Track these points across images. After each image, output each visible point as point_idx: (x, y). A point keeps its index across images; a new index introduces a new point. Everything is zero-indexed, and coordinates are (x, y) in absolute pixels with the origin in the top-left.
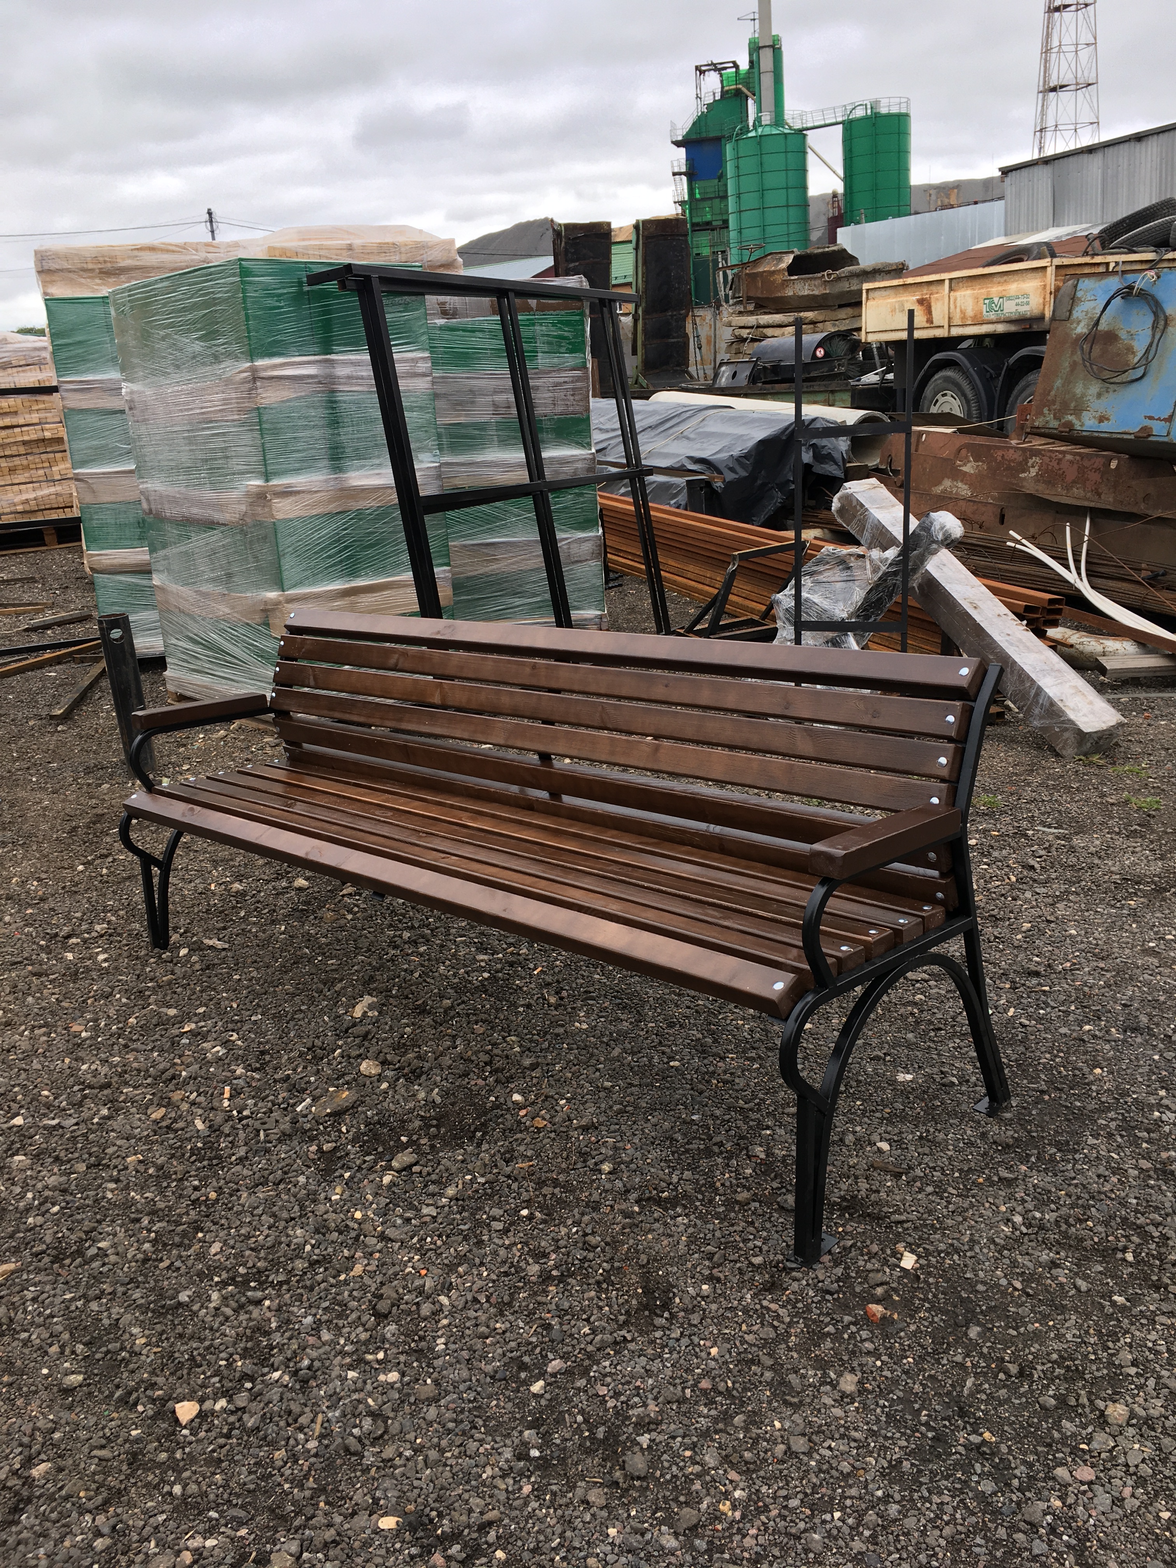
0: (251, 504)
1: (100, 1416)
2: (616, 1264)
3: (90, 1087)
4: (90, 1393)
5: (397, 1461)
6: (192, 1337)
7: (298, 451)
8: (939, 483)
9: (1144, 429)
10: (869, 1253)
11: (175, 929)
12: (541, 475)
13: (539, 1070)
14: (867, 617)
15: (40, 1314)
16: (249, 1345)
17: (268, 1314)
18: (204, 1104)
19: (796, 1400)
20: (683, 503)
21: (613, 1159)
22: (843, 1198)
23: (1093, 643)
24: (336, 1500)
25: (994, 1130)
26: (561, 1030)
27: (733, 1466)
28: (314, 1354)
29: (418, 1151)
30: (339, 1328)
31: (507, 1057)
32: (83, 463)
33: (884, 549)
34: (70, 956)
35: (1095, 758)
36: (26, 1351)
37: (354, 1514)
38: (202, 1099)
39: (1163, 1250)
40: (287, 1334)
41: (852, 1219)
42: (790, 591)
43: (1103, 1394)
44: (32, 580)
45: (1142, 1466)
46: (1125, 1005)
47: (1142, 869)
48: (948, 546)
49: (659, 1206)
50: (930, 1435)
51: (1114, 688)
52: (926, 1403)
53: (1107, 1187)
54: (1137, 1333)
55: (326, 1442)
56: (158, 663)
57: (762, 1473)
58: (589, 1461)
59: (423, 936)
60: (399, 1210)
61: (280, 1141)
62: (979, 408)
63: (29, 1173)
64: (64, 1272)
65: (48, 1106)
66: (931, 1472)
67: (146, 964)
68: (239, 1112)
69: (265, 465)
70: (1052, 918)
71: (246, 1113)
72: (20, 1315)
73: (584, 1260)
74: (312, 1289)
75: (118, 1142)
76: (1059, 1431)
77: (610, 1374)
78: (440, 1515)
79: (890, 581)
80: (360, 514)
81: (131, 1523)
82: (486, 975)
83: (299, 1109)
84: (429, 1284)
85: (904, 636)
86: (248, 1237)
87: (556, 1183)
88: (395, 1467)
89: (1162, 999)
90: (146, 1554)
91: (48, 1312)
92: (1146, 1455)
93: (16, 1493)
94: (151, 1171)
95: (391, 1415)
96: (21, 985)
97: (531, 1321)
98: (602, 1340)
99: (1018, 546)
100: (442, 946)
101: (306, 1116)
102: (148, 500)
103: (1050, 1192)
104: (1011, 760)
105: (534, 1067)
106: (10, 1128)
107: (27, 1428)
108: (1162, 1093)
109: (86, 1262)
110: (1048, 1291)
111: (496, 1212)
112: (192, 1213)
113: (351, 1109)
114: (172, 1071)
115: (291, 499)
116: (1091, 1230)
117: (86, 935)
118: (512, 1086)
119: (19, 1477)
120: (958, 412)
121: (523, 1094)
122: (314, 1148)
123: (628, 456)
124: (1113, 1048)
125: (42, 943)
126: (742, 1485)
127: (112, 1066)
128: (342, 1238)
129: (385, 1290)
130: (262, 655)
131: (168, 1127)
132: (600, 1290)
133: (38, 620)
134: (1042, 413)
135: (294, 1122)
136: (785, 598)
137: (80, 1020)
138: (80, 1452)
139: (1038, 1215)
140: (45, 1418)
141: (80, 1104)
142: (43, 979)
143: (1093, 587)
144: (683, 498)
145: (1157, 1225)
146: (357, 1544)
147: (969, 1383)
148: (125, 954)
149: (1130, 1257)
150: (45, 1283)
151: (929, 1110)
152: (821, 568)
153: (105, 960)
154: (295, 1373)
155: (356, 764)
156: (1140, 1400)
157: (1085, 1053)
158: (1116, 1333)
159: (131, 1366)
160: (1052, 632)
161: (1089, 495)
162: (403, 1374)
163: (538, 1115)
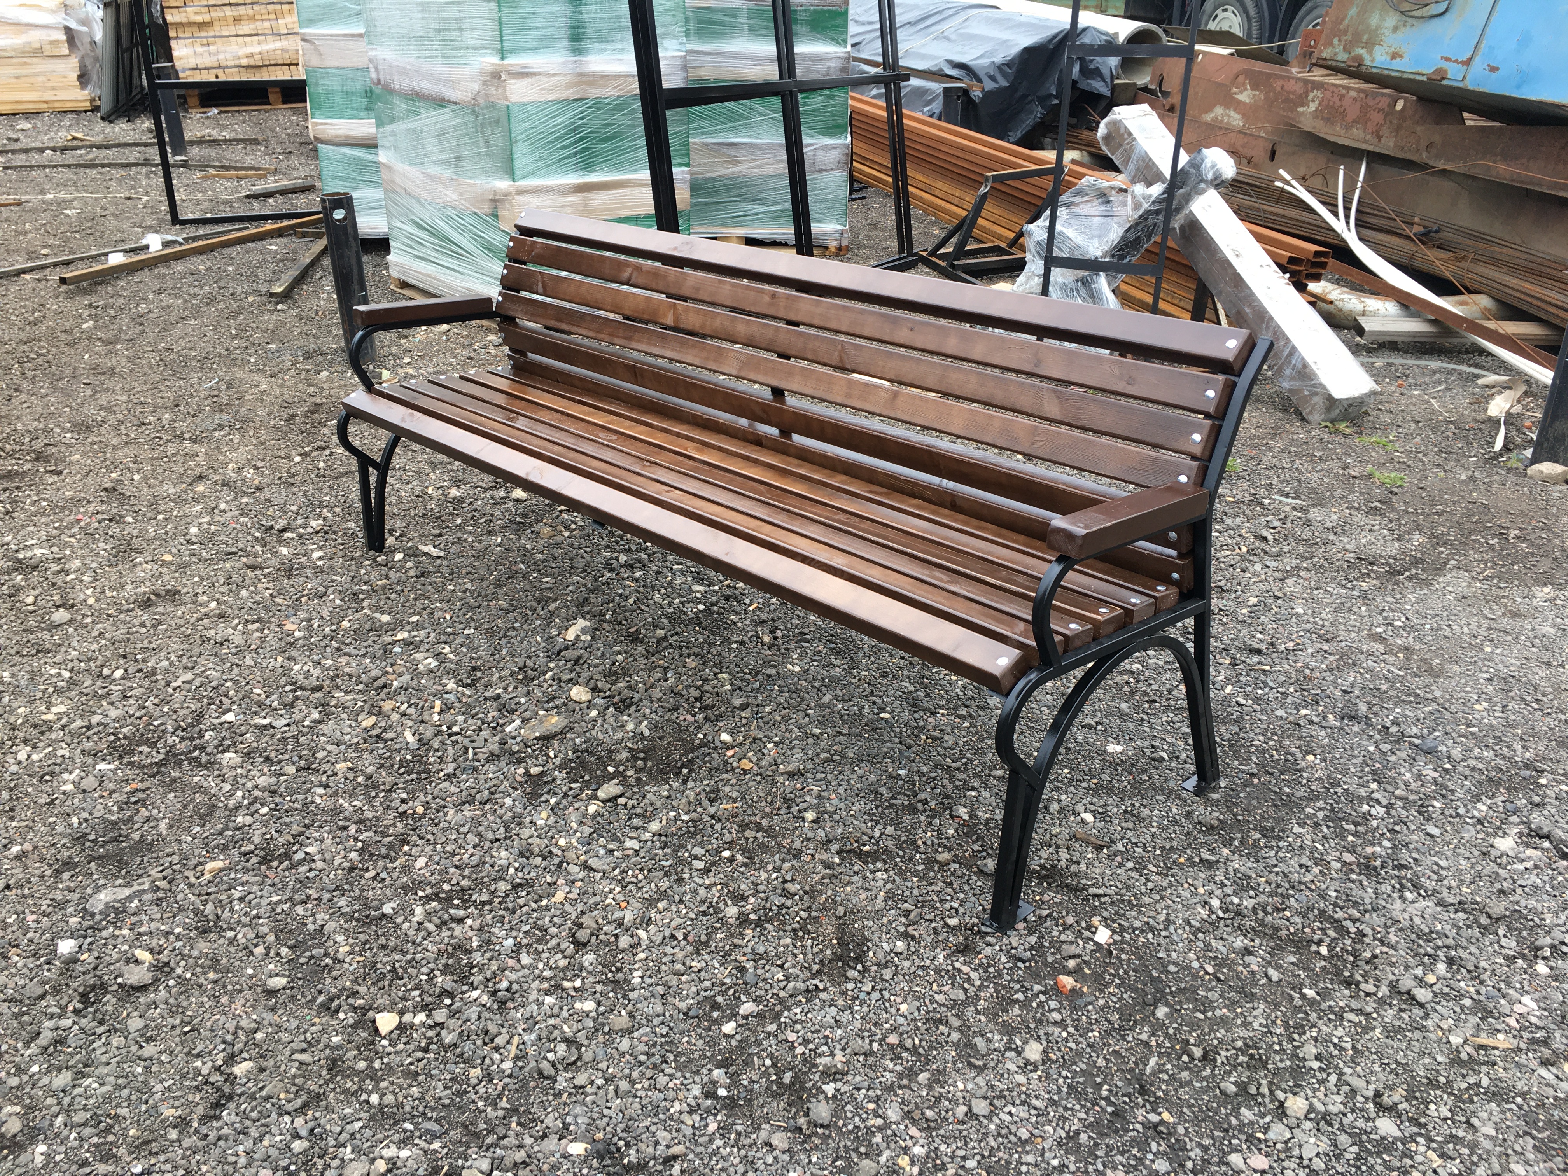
0: (485, 83)
1: (302, 1019)
2: (814, 914)
3: (303, 688)
4: (293, 997)
5: (589, 1089)
6: (394, 950)
7: (536, 28)
8: (1210, 109)
9: (1439, 71)
10: (1064, 924)
11: (391, 531)
12: (792, 73)
13: (749, 710)
14: (1122, 257)
15: (246, 914)
16: (450, 962)
17: (470, 933)
18: (414, 717)
19: (980, 1063)
20: (937, 111)
21: (816, 808)
22: (1043, 867)
23: (1354, 301)
24: (528, 1122)
25: (1200, 809)
26: (773, 671)
27: (914, 1122)
28: (513, 977)
29: (624, 782)
30: (538, 952)
31: (718, 694)
32: (311, 22)
33: (1149, 184)
34: (284, 551)
35: (1342, 426)
36: (232, 950)
37: (544, 1136)
38: (412, 711)
39: (1358, 946)
40: (488, 955)
41: (1050, 888)
42: (1043, 222)
43: (1284, 1085)
44: (255, 142)
45: (1316, 1160)
46: (1345, 692)
47: (1377, 549)
48: (1217, 187)
49: (860, 858)
50: (1110, 1109)
51: (1370, 351)
52: (1108, 1077)
53: (1308, 878)
54: (1324, 1028)
55: (520, 1064)
56: (381, 245)
57: (942, 1132)
58: (775, 1104)
59: (640, 561)
60: (602, 841)
61: (488, 760)
62: (1261, 29)
63: (239, 771)
64: (271, 874)
65: (260, 705)
66: (1107, 1146)
67: (360, 566)
68: (449, 728)
69: (501, 41)
70: (1280, 594)
71: (456, 729)
72: (227, 914)
73: (782, 907)
74: (513, 912)
75: (329, 748)
76: (1237, 1118)
77: (801, 1022)
78: (628, 1145)
79: (1151, 221)
80: (598, 103)
81: (328, 1127)
82: (701, 607)
83: (508, 729)
84: (629, 917)
85: (1159, 279)
86: (453, 854)
87: (759, 827)
88: (586, 1095)
89: (1384, 688)
90: (342, 1160)
91: (254, 912)
92: (1321, 1150)
93: (219, 1089)
94: (360, 779)
95: (586, 1042)
96: (235, 577)
97: (727, 962)
98: (795, 988)
99: (1287, 188)
100: (658, 573)
101: (514, 738)
102: (376, 69)
103: (1250, 877)
104: (1254, 421)
105: (744, 707)
106: (221, 724)
107: (231, 1026)
108: (1374, 786)
109: (293, 866)
110: (1239, 979)
111: (698, 851)
112: (399, 825)
113: (560, 734)
114: (383, 680)
115: (527, 81)
116: (1287, 920)
117: (302, 531)
118: (720, 724)
119: (222, 1073)
120: (1238, 31)
121: (731, 733)
122: (521, 771)
123: (885, 54)
124: (1328, 736)
125: (258, 534)
126: (922, 1141)
127: (325, 669)
128: (545, 863)
129: (585, 920)
130: (489, 248)
131: (378, 736)
132: (795, 937)
133: (261, 186)
134: (1331, 44)
135: (503, 743)
136: (1038, 230)
137: (293, 619)
138: (283, 1054)
139: (1236, 900)
140: (249, 1017)
141: (292, 705)
142: (258, 572)
143: (1360, 239)
144: (937, 106)
145: (1354, 921)
146: (546, 1167)
147: (1153, 1061)
148: (340, 554)
149: (1324, 950)
150: (252, 884)
151: (1136, 785)
152: (1079, 199)
153: (320, 558)
154: (494, 993)
155: (582, 380)
156: (1320, 1094)
157: (1300, 738)
158: (1303, 1026)
159: (334, 973)
160: (1313, 287)
161: (1368, 137)
162: (599, 1004)
163: (745, 757)
